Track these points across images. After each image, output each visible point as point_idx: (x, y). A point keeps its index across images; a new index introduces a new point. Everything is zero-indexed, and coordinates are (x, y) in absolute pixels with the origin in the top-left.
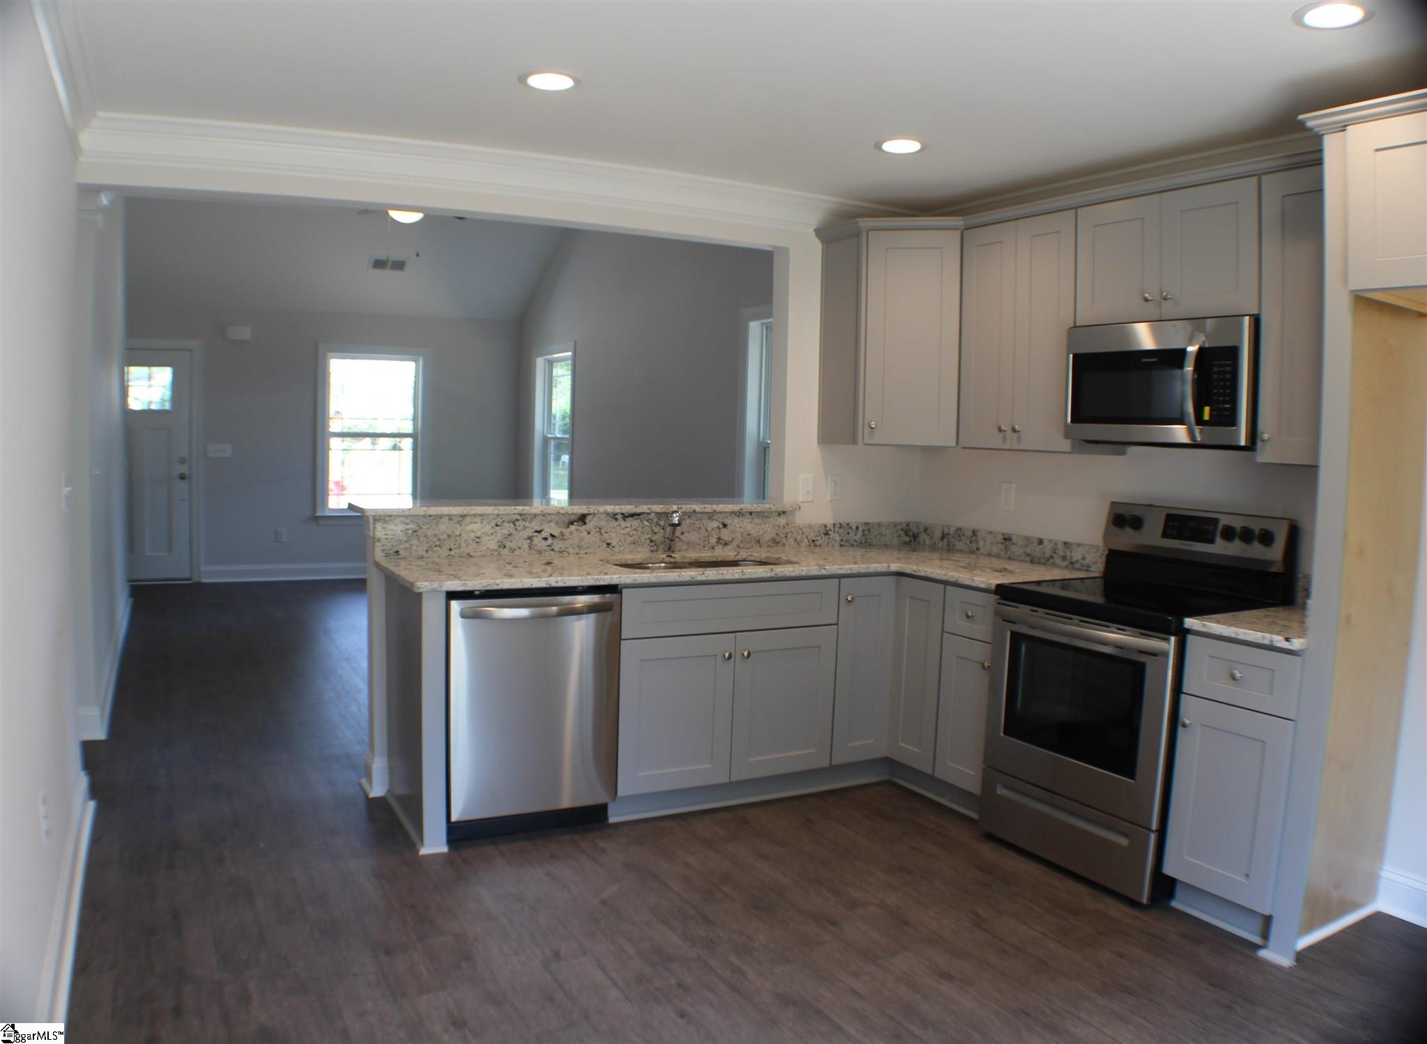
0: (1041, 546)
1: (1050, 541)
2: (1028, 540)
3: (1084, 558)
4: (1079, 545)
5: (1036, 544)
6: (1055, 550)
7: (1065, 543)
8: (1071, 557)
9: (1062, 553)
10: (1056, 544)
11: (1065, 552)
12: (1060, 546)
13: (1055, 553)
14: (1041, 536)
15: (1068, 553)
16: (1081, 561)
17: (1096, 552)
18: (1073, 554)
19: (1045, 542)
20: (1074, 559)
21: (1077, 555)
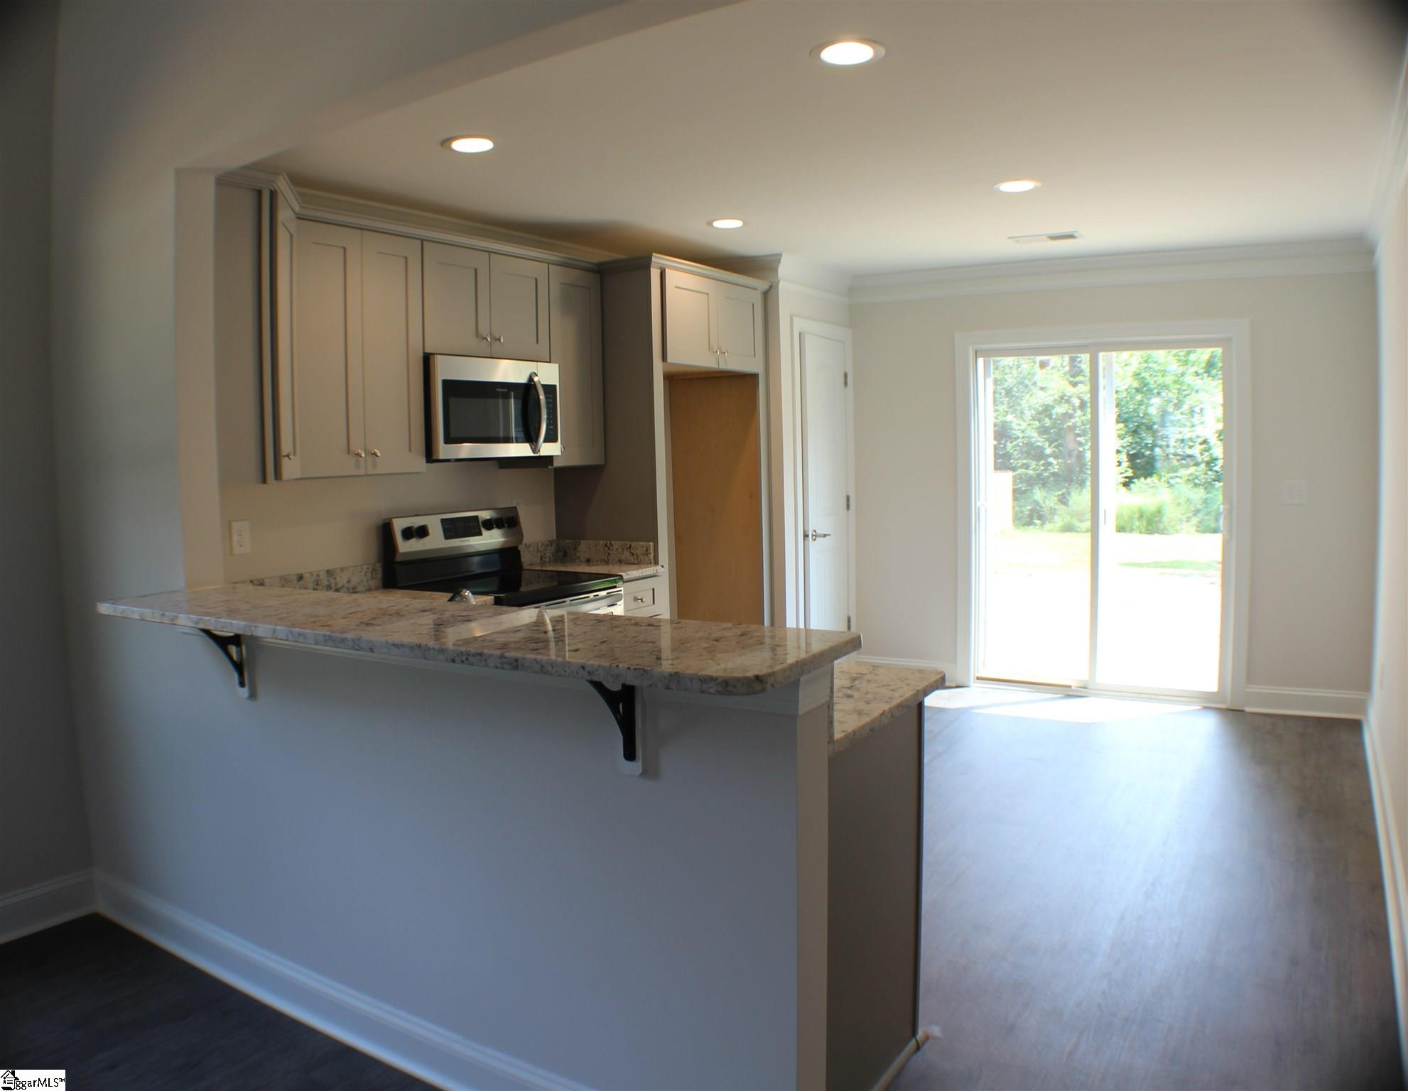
0: (301, 582)
1: (311, 573)
2: (285, 580)
3: (349, 582)
4: (342, 570)
5: (295, 582)
6: (317, 581)
7: (328, 571)
8: (336, 584)
9: (326, 583)
10: (318, 576)
11: (328, 581)
12: (323, 575)
13: (317, 585)
14: (299, 571)
15: (332, 580)
16: (347, 585)
17: (360, 572)
18: (338, 579)
19: (306, 576)
20: (340, 585)
21: (342, 580)
